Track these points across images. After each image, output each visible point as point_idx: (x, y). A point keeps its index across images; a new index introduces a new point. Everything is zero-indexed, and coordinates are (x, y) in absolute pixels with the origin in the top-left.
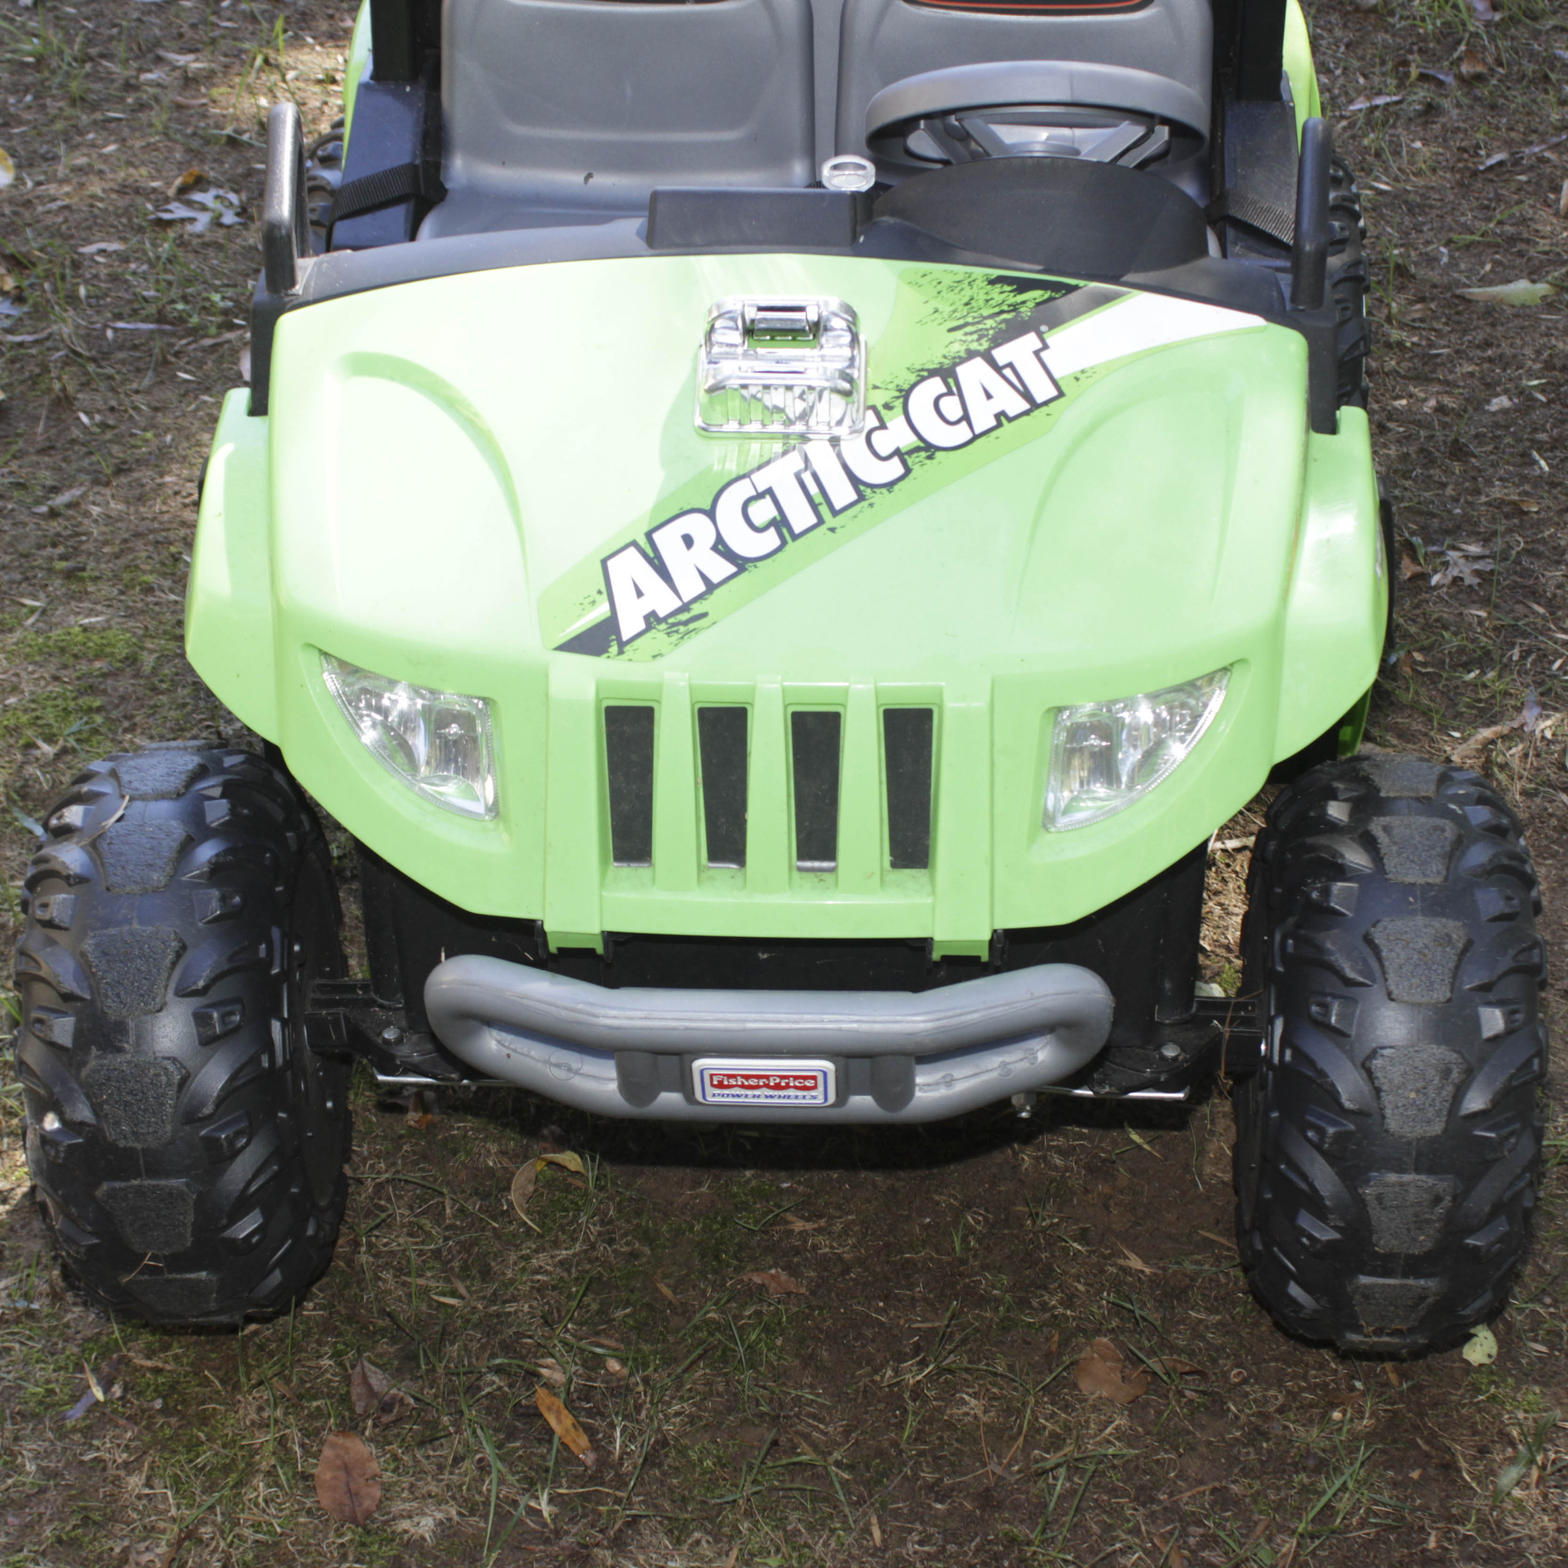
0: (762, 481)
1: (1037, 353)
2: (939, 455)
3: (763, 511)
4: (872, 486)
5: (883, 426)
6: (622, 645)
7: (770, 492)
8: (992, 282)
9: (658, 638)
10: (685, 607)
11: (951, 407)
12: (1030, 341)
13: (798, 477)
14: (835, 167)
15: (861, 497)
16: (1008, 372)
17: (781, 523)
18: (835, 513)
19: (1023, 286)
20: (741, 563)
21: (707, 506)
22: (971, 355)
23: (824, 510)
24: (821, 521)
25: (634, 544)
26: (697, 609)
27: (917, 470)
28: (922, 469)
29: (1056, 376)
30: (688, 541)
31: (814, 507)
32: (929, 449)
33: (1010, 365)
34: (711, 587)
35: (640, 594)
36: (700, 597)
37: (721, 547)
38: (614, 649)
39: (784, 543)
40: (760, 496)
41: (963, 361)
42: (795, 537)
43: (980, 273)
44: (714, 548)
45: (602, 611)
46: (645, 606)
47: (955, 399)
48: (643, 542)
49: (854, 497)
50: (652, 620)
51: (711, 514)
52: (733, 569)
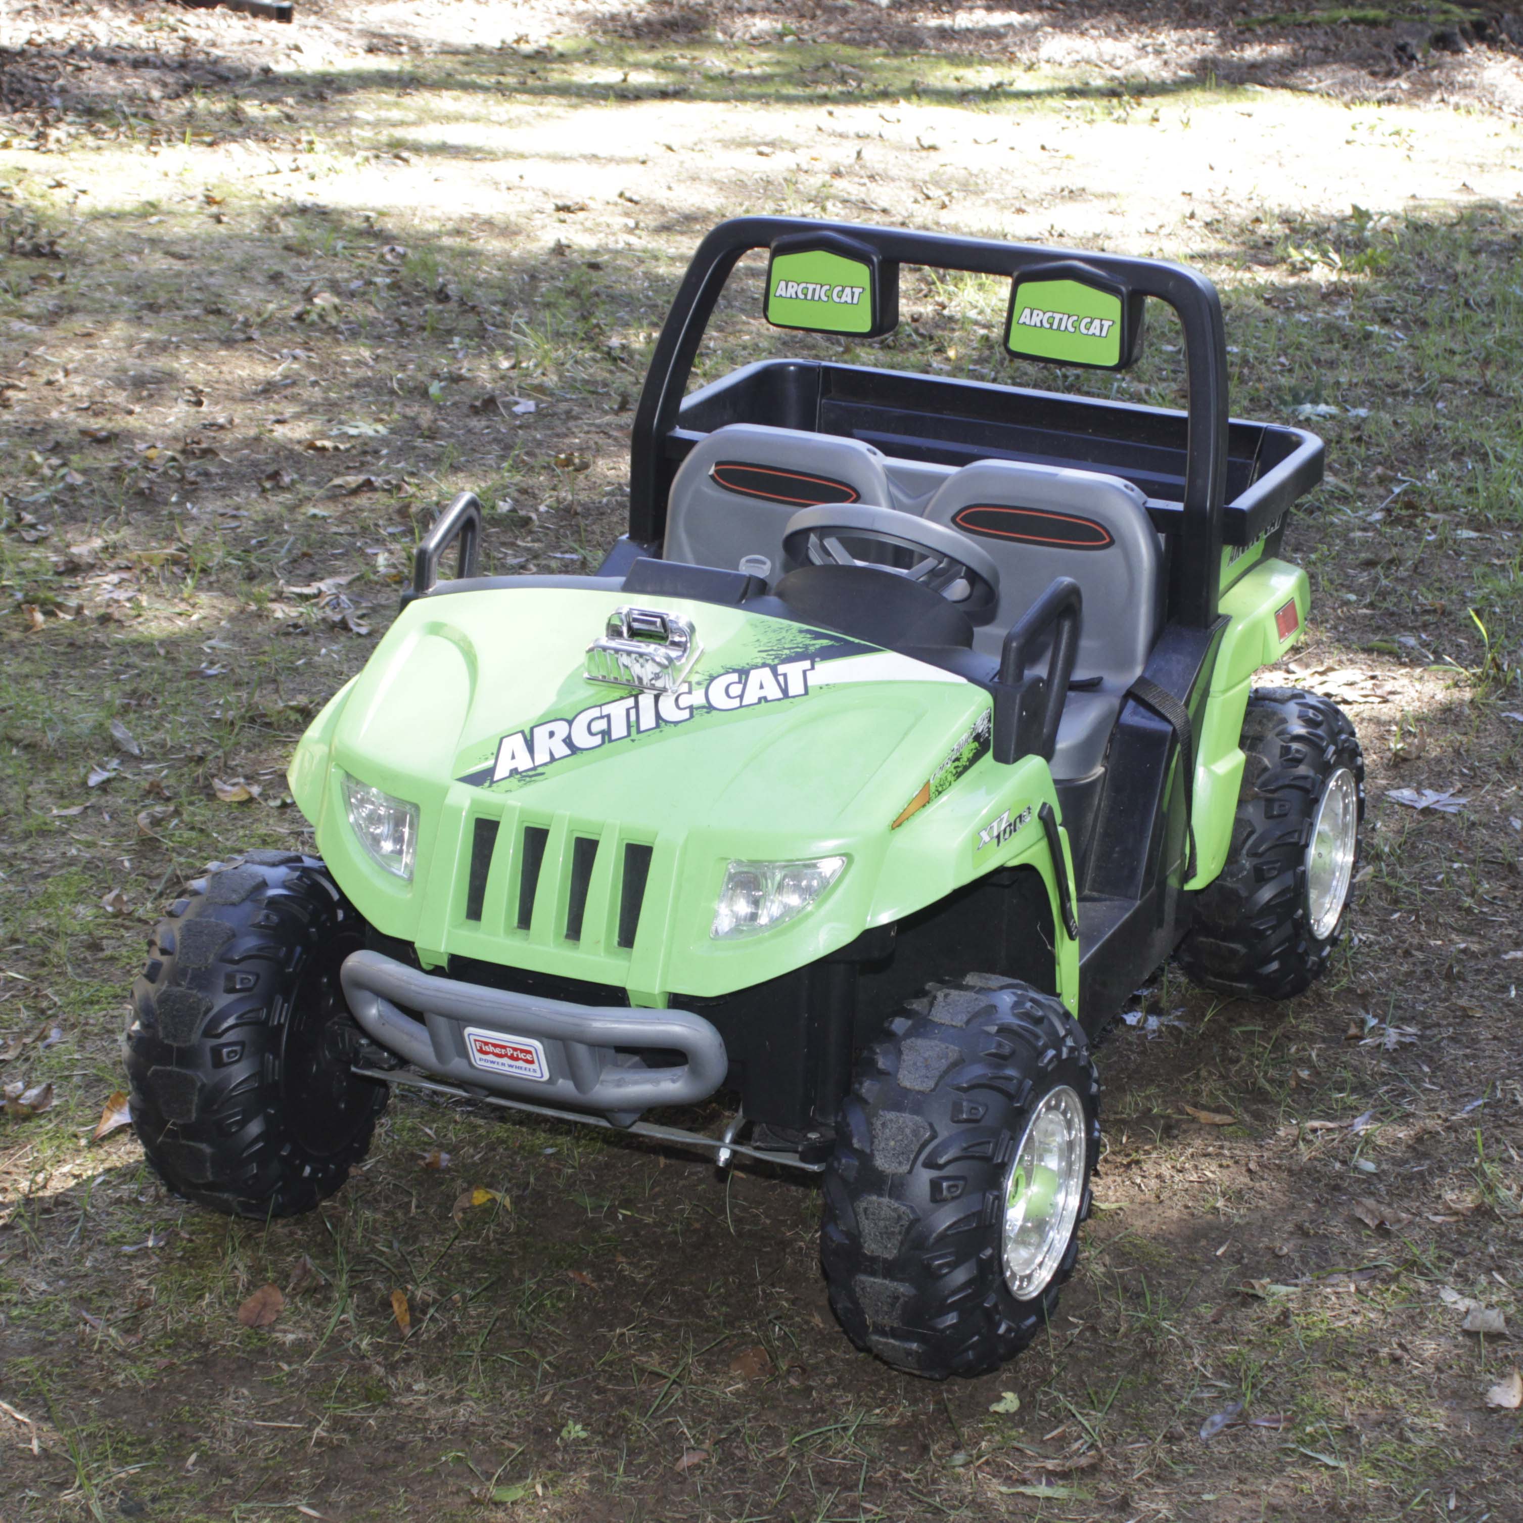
0: (606, 710)
1: (805, 672)
2: (714, 712)
3: (601, 725)
4: (666, 722)
5: (690, 692)
6: (492, 782)
7: (608, 717)
8: (801, 631)
9: (514, 781)
10: (535, 768)
11: (736, 690)
12: (807, 664)
13: (628, 710)
14: (748, 561)
15: (658, 726)
16: (781, 679)
17: (606, 734)
18: (639, 731)
19: (818, 636)
20: (574, 749)
21: (570, 718)
22: (764, 665)
23: (634, 730)
24: (629, 734)
25: (522, 732)
26: (540, 770)
27: (697, 718)
28: (701, 718)
29: (809, 683)
30: (552, 734)
31: (629, 726)
32: (710, 708)
33: (785, 675)
34: (553, 759)
35: (513, 757)
36: (545, 764)
37: (568, 741)
38: (487, 784)
39: (603, 742)
40: (602, 717)
41: (756, 667)
42: (610, 741)
43: (796, 625)
44: (564, 741)
45: (490, 763)
46: (513, 765)
47: (741, 686)
48: (527, 732)
49: (653, 725)
50: (514, 772)
51: (570, 723)
52: (568, 752)
